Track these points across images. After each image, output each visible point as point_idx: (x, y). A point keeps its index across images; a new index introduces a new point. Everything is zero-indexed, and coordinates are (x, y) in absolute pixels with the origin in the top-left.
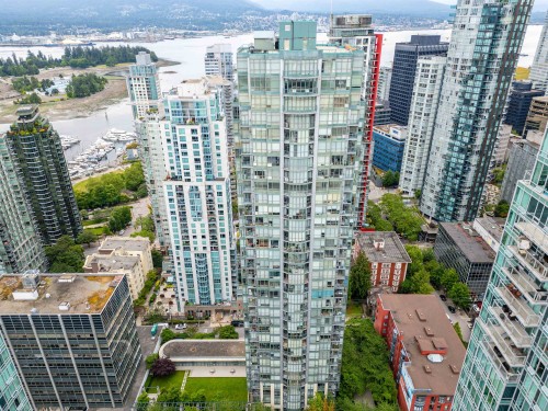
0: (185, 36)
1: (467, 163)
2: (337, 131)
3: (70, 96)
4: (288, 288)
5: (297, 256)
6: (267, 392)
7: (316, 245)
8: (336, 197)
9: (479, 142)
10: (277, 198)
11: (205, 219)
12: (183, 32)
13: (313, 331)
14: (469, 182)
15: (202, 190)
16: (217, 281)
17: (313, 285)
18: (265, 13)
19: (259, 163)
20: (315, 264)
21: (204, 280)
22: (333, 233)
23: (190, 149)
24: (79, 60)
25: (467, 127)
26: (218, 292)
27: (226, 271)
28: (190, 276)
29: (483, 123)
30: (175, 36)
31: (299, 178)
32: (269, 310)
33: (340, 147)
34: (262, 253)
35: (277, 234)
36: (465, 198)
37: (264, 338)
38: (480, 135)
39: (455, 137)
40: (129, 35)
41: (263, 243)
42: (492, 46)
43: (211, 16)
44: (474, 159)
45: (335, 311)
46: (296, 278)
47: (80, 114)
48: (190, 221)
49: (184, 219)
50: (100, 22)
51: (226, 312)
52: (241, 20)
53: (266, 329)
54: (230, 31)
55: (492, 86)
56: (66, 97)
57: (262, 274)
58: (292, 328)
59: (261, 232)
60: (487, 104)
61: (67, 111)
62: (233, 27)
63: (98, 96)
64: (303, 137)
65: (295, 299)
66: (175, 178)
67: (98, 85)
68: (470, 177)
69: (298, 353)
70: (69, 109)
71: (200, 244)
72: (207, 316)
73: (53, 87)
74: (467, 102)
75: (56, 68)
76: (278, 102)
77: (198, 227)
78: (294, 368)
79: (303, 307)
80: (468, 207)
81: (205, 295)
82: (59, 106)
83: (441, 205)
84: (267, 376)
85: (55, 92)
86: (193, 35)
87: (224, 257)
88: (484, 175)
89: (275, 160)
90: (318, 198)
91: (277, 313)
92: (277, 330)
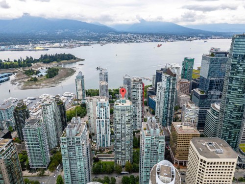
0: (84, 44)
1: (167, 112)
2: (129, 116)
3: (47, 77)
4: (122, 141)
5: (124, 135)
6: (118, 162)
7: (127, 133)
8: (129, 125)
9: (169, 107)
10: (120, 126)
11: (105, 127)
12: (83, 42)
13: (127, 149)
14: (168, 116)
15: (104, 121)
16: (107, 141)
17: (126, 140)
18: (117, 33)
19: (117, 120)
20: (127, 136)
21: (104, 141)
22: (129, 131)
23: (102, 113)
24: (47, 60)
25: (166, 103)
26: (107, 144)
27: (109, 139)
28: (100, 140)
29: (170, 103)
30: (80, 45)
31: (123, 123)
32: (119, 145)
33: (129, 118)
34: (118, 135)
35: (120, 131)
36: (168, 120)
37: (118, 150)
38: (169, 105)
39: (164, 105)
40: (62, 45)
41: (118, 133)
42: (169, 86)
43: (95, 34)
44: (169, 111)
45: (130, 145)
46: (123, 139)
47: (52, 85)
48: (101, 127)
49: (100, 127)
50: (49, 37)
51: (109, 149)
52: (107, 36)
53: (118, 149)
54: (103, 42)
55: (170, 94)
56: (45, 78)
57: (118, 138)
58: (123, 148)
59: (117, 131)
60: (170, 98)
61: (48, 84)
62: (104, 40)
63: (57, 77)
64: (124, 117)
65: (123, 143)
66: (98, 118)
67: (56, 72)
68: (169, 115)
69: (124, 153)
70: (48, 83)
71: (103, 133)
72: (104, 150)
73: (40, 74)
74: (166, 97)
75: (38, 63)
76: (120, 112)
77: (103, 129)
78: (123, 156)
79: (125, 144)
80: (169, 122)
81: (104, 145)
82: (44, 82)
83: (163, 122)
84: (118, 159)
85: (42, 75)
86: (88, 44)
87: (109, 136)
88: (172, 114)
89: (120, 120)
90: (126, 126)
91: (120, 145)
92: (120, 149)
